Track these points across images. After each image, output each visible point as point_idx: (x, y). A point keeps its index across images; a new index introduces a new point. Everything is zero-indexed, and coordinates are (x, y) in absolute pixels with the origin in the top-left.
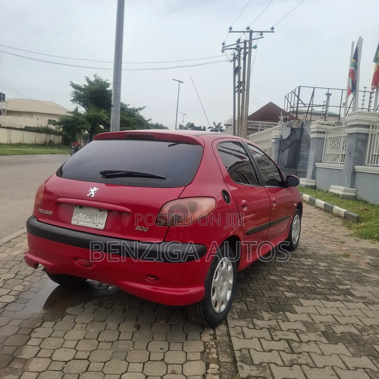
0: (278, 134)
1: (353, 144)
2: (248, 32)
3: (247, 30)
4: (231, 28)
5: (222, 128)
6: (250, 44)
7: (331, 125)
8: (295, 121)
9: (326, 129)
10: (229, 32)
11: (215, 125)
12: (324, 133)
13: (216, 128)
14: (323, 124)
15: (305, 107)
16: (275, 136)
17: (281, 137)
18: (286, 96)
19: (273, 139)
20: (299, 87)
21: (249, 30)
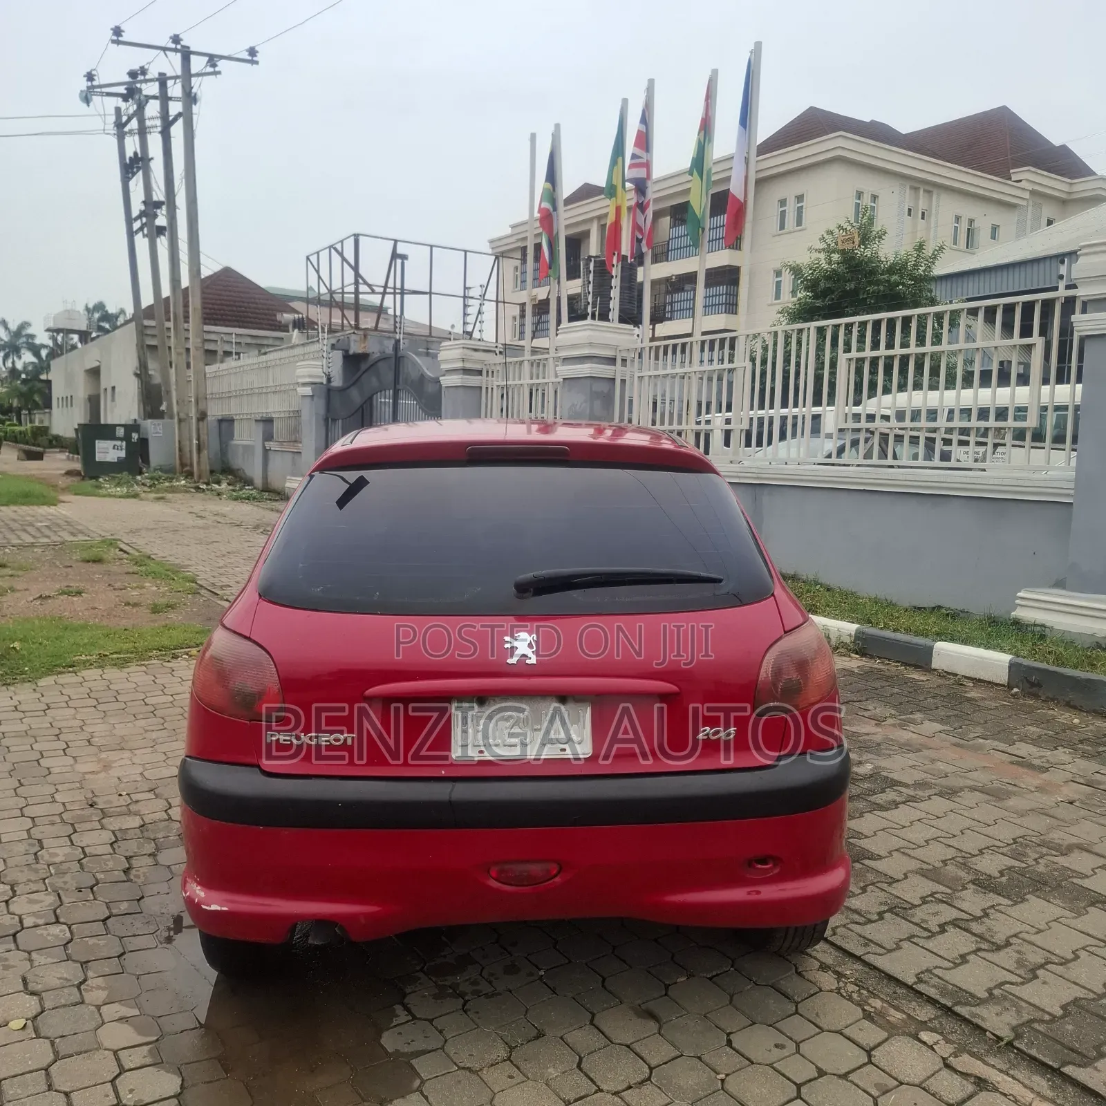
0: (319, 372)
1: (581, 404)
2: (176, 50)
3: (173, 46)
4: (117, 31)
5: (33, 339)
6: (188, 91)
7: (498, 353)
8: (354, 333)
9: (482, 362)
10: (113, 42)
11: (6, 328)
12: (479, 372)
13: (11, 341)
14: (476, 350)
15: (373, 292)
16: (310, 376)
17: (329, 380)
18: (308, 258)
19: (304, 384)
20: (355, 235)
21: (179, 47)
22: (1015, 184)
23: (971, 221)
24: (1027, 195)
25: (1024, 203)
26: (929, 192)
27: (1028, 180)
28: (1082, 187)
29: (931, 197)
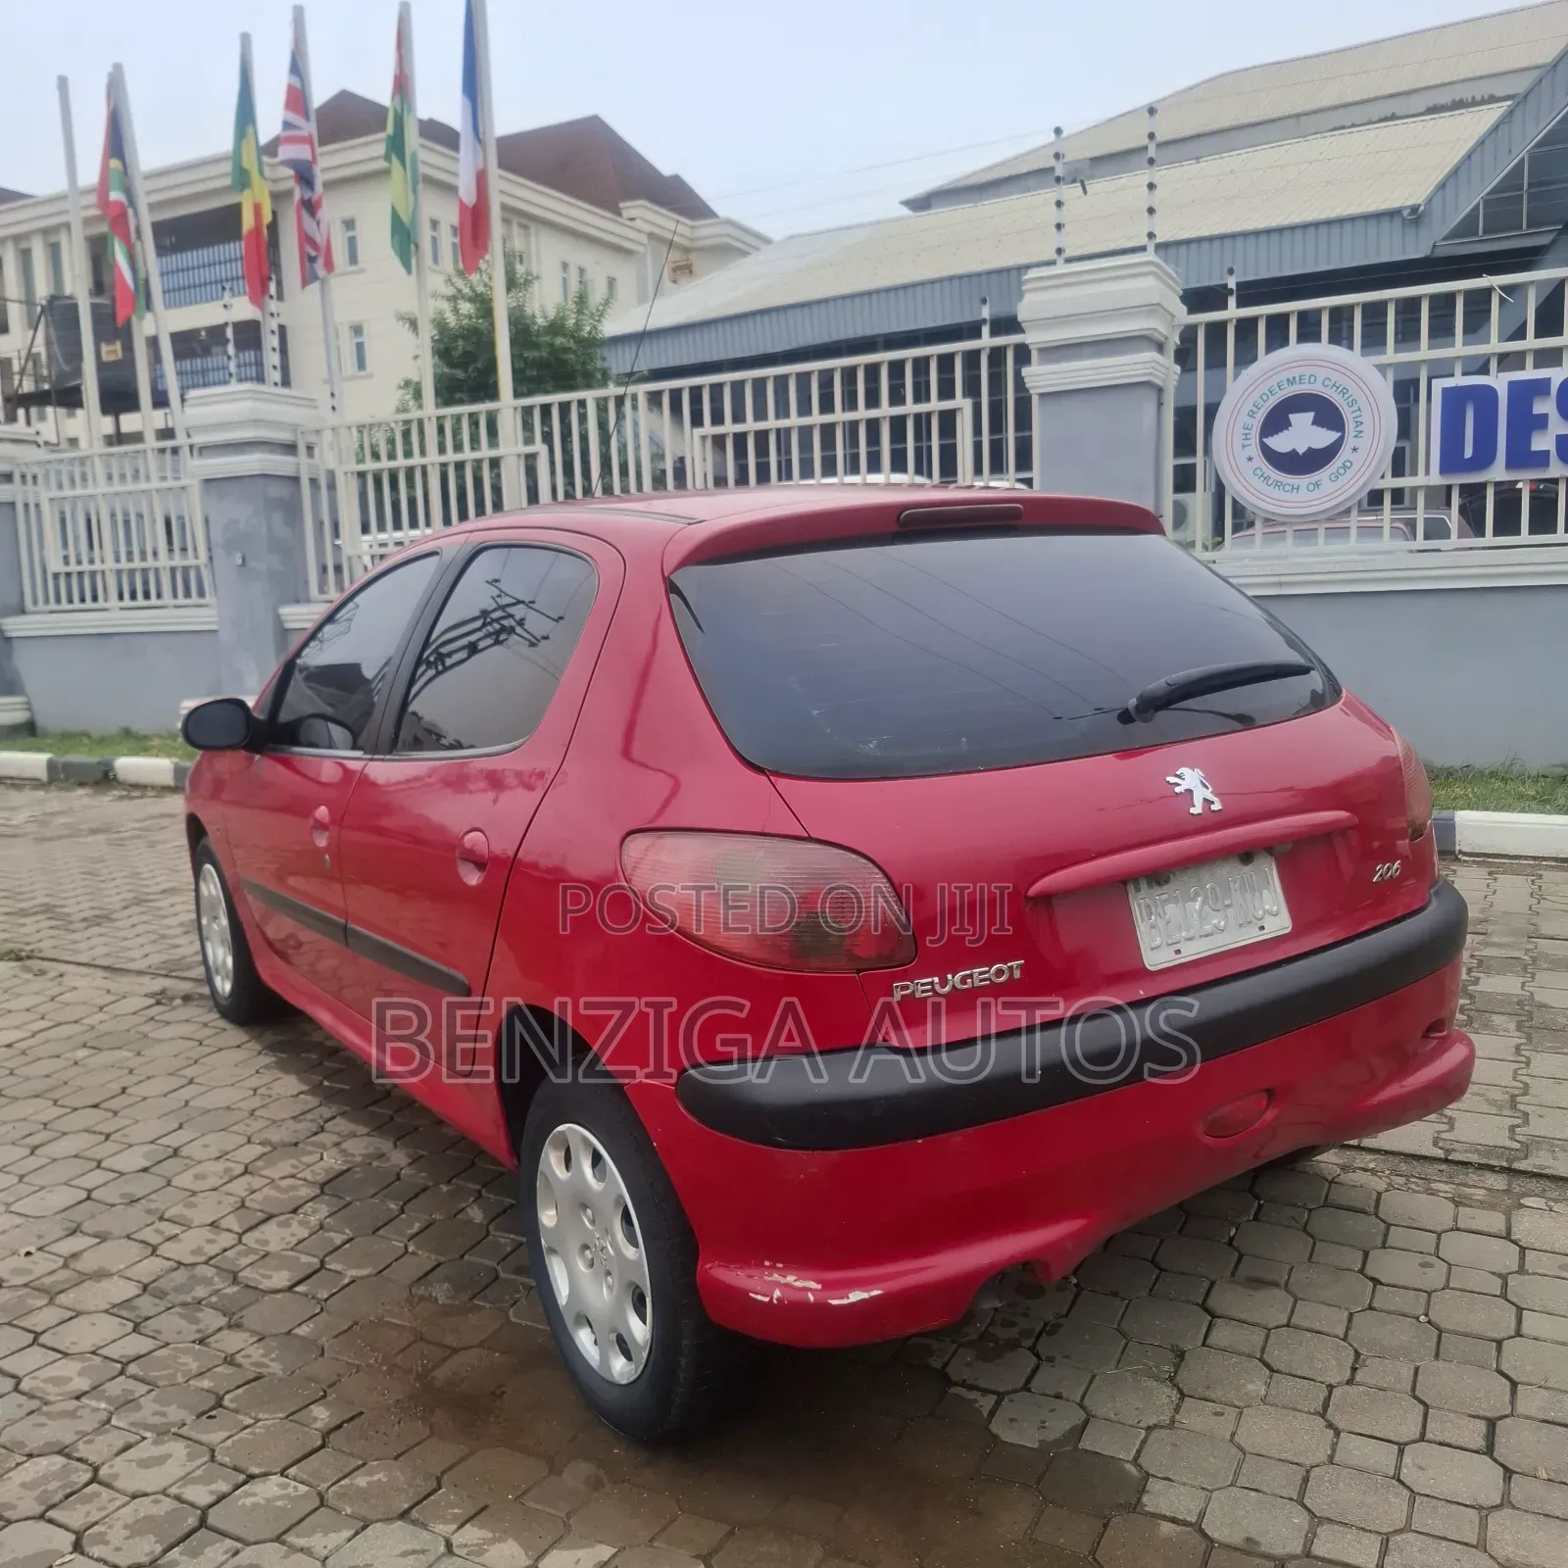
7: (41, 443)
9: (11, 459)
12: (8, 478)
22: (628, 223)
23: (582, 271)
24: (644, 239)
25: (641, 249)
26: (525, 227)
27: (642, 218)
28: (706, 231)
29: (527, 235)
